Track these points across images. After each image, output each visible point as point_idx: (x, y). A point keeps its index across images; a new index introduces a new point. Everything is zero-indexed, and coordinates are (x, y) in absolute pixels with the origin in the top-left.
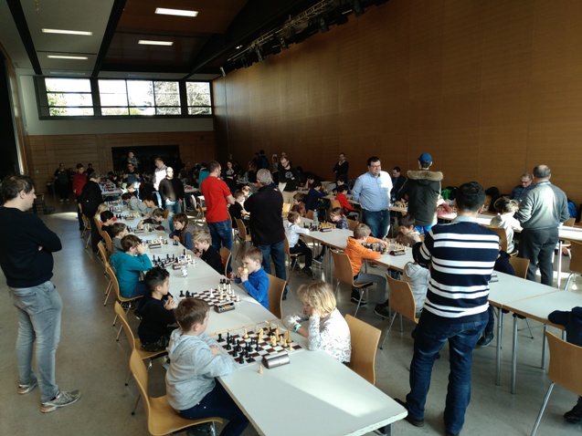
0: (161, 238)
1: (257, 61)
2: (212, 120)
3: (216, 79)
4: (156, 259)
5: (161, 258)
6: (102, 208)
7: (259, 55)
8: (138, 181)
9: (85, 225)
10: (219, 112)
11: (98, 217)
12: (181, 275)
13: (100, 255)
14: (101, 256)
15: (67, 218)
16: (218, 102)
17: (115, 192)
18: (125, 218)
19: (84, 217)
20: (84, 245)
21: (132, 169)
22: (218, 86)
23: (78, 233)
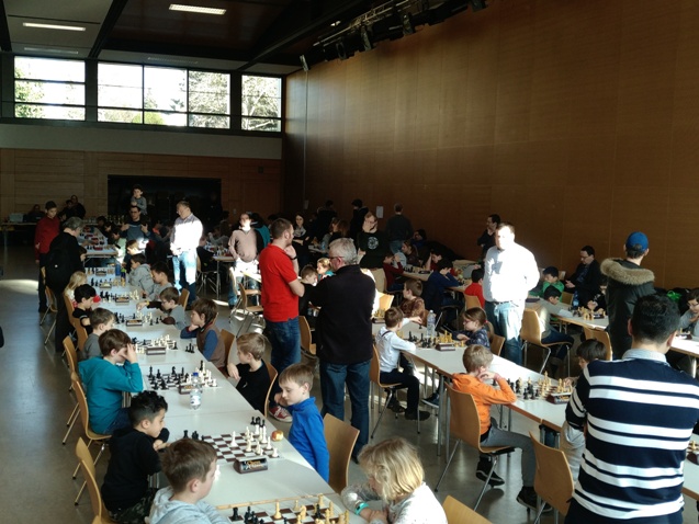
0: (168, 338)
1: (362, 50)
2: (279, 141)
3: (292, 74)
4: (155, 373)
5: (162, 373)
6: (79, 279)
7: (366, 40)
8: (145, 237)
9: (49, 303)
10: (292, 129)
11: (70, 294)
12: (189, 405)
13: (65, 357)
14: (67, 361)
15: (21, 289)
16: (293, 113)
17: (105, 251)
18: (116, 299)
19: (47, 291)
20: (43, 338)
21: (136, 216)
22: (295, 86)
23: (35, 317)
